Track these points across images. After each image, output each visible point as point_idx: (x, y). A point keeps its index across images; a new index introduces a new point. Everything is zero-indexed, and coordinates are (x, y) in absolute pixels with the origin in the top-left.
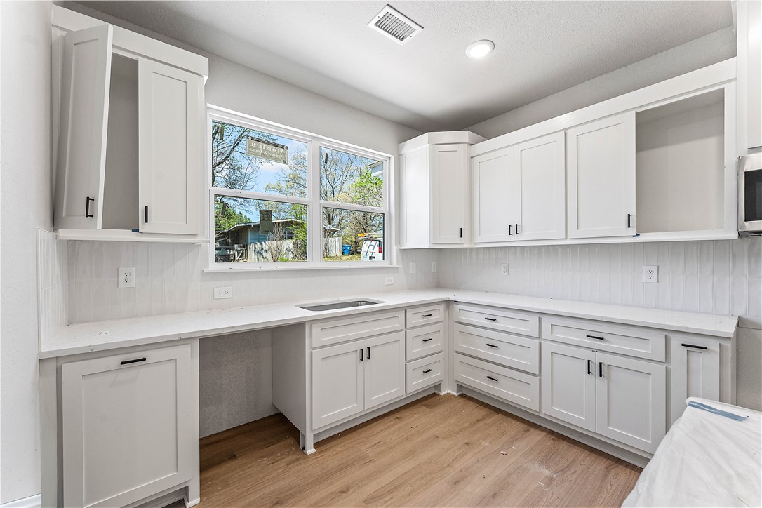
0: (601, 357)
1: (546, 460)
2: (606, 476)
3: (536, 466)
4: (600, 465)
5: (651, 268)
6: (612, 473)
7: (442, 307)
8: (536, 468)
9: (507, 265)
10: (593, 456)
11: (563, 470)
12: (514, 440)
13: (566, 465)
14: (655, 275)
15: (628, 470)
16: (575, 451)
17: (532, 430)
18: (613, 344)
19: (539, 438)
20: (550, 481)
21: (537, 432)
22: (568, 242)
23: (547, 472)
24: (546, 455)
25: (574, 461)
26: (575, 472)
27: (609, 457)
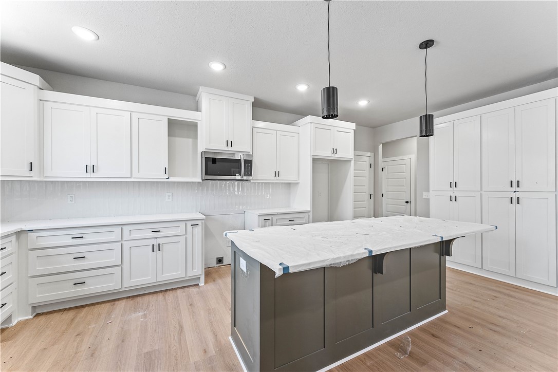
0: (159, 241)
1: (136, 309)
2: (165, 298)
3: (133, 315)
4: (160, 296)
5: (169, 194)
6: (167, 296)
7: (14, 238)
8: (134, 316)
9: (73, 196)
10: (155, 295)
11: (147, 308)
12: (109, 313)
13: (146, 305)
14: (171, 197)
15: (171, 291)
16: (146, 298)
17: (116, 303)
18: (165, 232)
19: (124, 303)
20: (145, 316)
21: (120, 302)
22: (132, 180)
23: (141, 314)
24: (134, 308)
25: (149, 302)
26: (152, 305)
27: (161, 291)
